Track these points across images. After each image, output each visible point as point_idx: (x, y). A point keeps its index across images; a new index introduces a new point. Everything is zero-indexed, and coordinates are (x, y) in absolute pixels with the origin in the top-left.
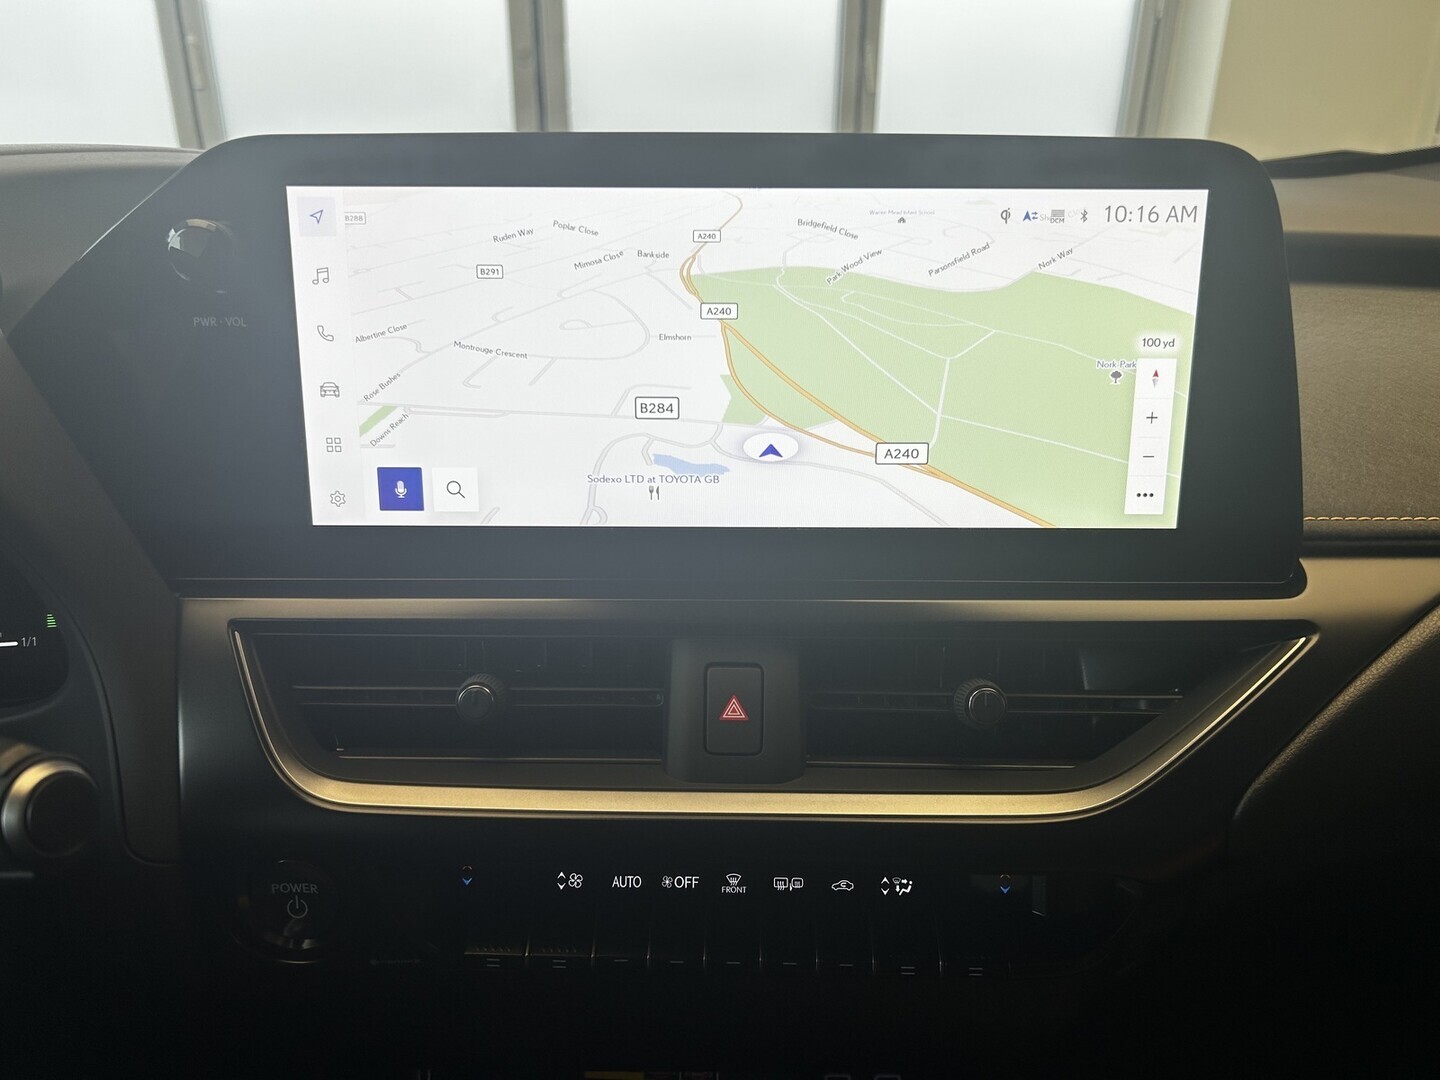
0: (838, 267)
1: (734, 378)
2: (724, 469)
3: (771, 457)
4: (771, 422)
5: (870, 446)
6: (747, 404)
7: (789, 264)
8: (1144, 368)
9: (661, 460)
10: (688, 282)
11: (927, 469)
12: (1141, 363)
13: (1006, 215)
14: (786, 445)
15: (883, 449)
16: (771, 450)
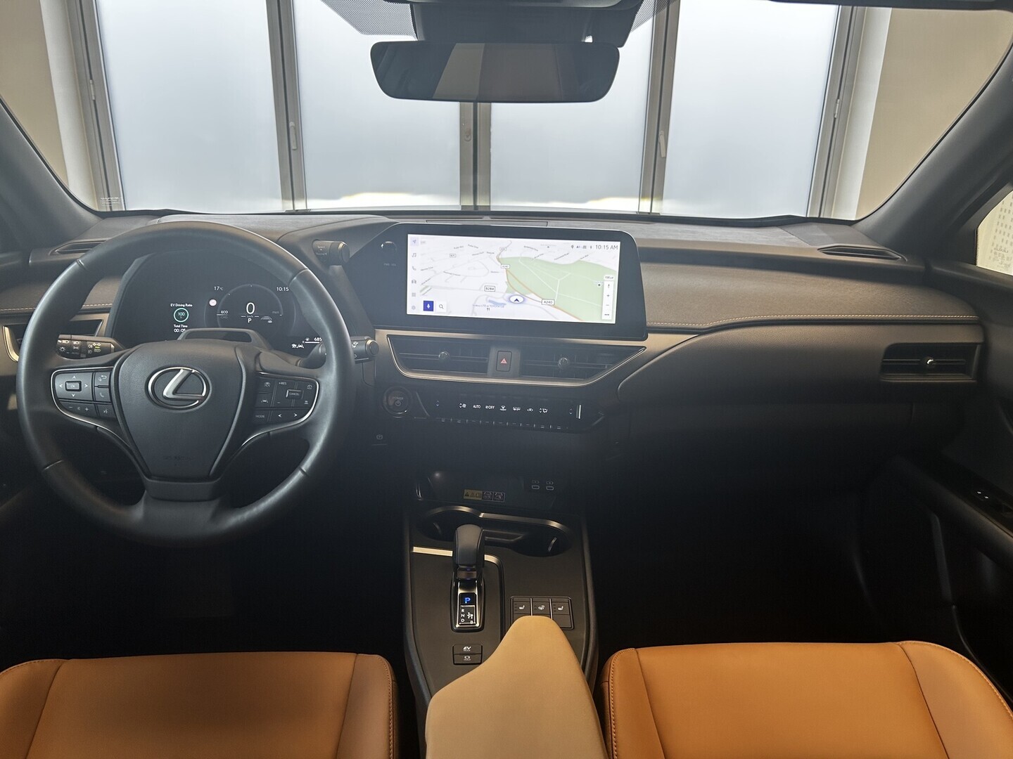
0: (533, 257)
1: (508, 283)
2: (505, 304)
3: (517, 302)
4: (517, 293)
5: (540, 300)
6: (511, 288)
7: (523, 256)
8: (606, 284)
9: (490, 301)
10: (498, 259)
11: (554, 306)
12: (605, 282)
13: (572, 247)
14: (521, 299)
15: (544, 301)
16: (517, 300)
